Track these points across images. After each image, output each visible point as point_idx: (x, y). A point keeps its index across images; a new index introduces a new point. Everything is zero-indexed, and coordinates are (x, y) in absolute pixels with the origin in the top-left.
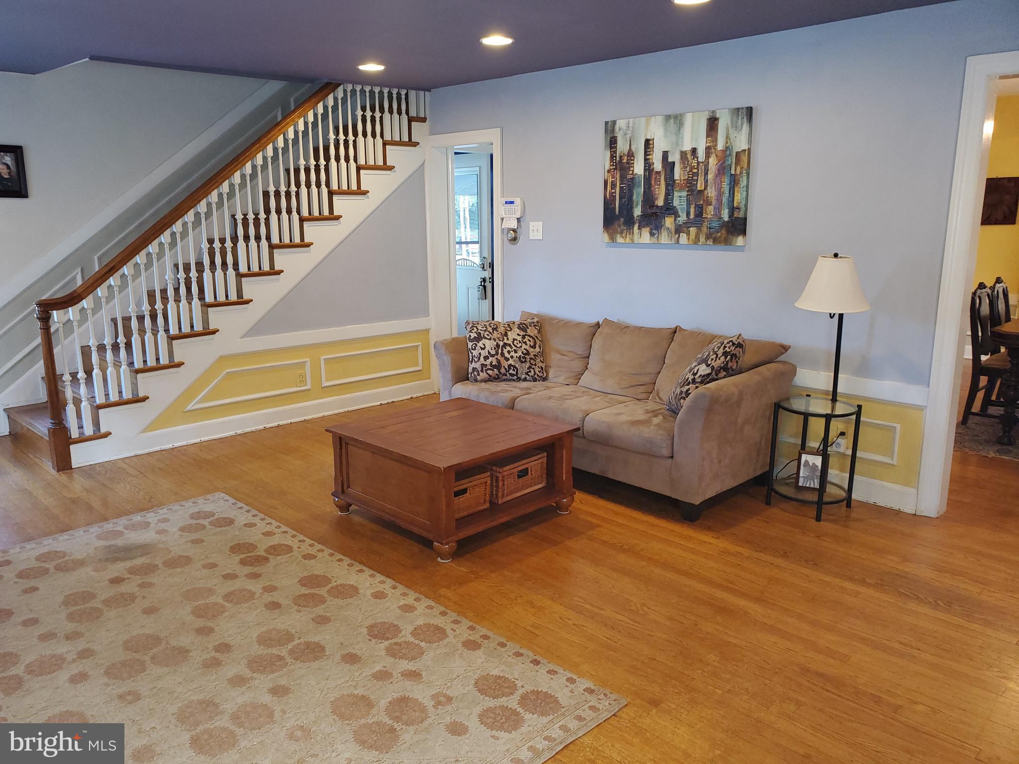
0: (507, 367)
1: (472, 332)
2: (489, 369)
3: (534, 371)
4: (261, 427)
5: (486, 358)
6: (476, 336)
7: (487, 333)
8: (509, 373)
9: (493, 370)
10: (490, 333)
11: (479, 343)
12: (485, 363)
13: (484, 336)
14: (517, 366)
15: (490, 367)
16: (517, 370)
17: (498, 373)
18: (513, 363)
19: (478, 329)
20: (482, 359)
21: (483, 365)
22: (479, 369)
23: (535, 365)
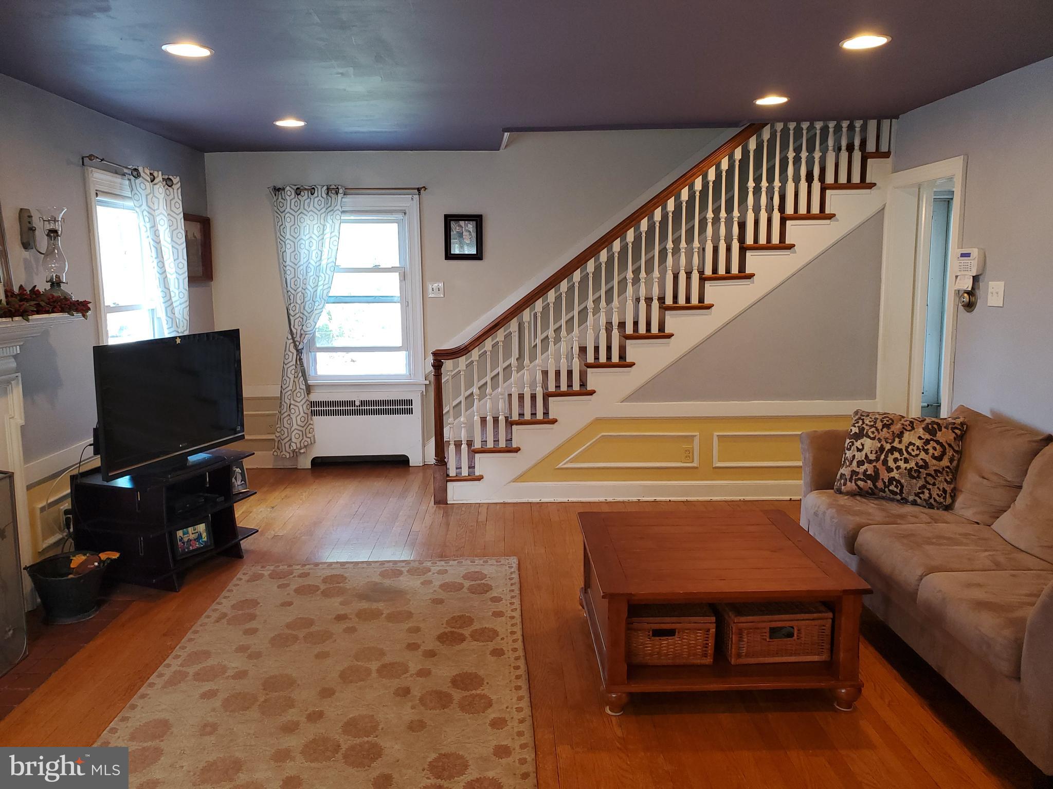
0: (887, 481)
1: (855, 427)
2: (860, 479)
3: (930, 494)
4: (635, 499)
5: (860, 463)
6: (857, 431)
7: (873, 429)
8: (889, 490)
9: (866, 482)
10: (877, 430)
11: (856, 441)
12: (857, 470)
13: (867, 432)
14: (903, 481)
15: (862, 477)
16: (902, 486)
17: (872, 486)
18: (897, 477)
19: (863, 423)
20: (855, 463)
21: (854, 473)
22: (848, 477)
23: (934, 484)
